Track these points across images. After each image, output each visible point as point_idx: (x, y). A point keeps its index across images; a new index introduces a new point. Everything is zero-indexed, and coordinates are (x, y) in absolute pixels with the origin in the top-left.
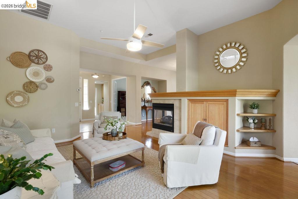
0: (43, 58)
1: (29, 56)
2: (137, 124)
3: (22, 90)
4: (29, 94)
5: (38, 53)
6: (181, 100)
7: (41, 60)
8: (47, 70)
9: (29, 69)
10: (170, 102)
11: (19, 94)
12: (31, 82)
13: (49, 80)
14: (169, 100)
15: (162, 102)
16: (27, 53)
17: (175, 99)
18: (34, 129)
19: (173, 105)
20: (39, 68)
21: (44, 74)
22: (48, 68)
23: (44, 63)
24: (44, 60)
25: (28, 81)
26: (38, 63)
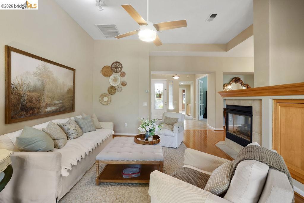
0: (119, 67)
1: (112, 67)
2: (216, 129)
3: (107, 92)
4: (111, 96)
5: (117, 64)
6: (261, 100)
7: (118, 69)
8: (122, 77)
9: (111, 77)
10: (247, 104)
11: (105, 95)
12: (112, 87)
13: (124, 84)
14: (246, 101)
15: (236, 103)
16: (110, 65)
17: (254, 100)
18: (102, 122)
19: (251, 108)
20: (116, 76)
21: (120, 79)
22: (123, 75)
23: (120, 71)
24: (120, 69)
25: (110, 86)
26: (116, 72)
